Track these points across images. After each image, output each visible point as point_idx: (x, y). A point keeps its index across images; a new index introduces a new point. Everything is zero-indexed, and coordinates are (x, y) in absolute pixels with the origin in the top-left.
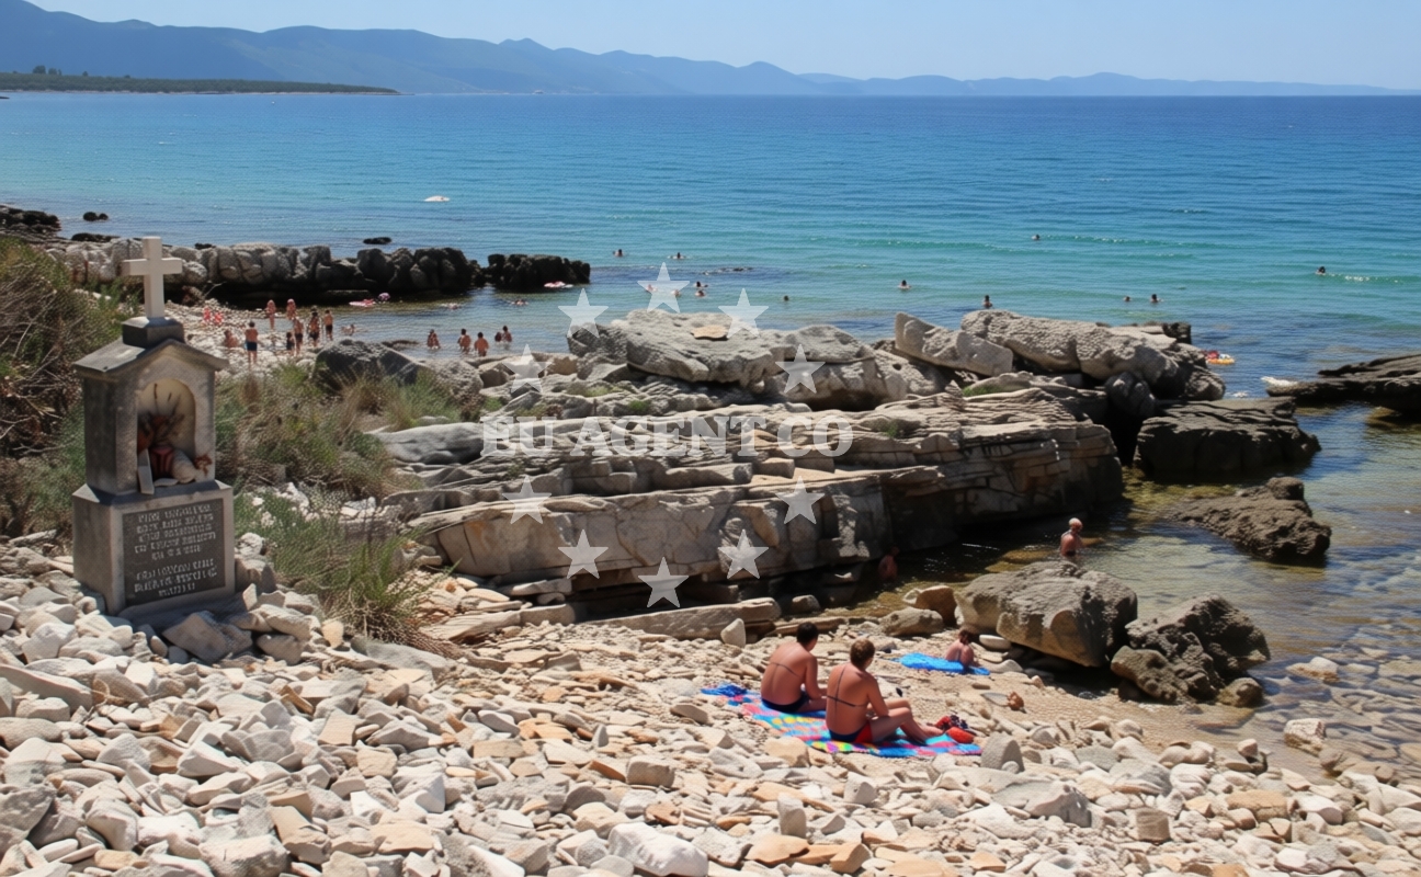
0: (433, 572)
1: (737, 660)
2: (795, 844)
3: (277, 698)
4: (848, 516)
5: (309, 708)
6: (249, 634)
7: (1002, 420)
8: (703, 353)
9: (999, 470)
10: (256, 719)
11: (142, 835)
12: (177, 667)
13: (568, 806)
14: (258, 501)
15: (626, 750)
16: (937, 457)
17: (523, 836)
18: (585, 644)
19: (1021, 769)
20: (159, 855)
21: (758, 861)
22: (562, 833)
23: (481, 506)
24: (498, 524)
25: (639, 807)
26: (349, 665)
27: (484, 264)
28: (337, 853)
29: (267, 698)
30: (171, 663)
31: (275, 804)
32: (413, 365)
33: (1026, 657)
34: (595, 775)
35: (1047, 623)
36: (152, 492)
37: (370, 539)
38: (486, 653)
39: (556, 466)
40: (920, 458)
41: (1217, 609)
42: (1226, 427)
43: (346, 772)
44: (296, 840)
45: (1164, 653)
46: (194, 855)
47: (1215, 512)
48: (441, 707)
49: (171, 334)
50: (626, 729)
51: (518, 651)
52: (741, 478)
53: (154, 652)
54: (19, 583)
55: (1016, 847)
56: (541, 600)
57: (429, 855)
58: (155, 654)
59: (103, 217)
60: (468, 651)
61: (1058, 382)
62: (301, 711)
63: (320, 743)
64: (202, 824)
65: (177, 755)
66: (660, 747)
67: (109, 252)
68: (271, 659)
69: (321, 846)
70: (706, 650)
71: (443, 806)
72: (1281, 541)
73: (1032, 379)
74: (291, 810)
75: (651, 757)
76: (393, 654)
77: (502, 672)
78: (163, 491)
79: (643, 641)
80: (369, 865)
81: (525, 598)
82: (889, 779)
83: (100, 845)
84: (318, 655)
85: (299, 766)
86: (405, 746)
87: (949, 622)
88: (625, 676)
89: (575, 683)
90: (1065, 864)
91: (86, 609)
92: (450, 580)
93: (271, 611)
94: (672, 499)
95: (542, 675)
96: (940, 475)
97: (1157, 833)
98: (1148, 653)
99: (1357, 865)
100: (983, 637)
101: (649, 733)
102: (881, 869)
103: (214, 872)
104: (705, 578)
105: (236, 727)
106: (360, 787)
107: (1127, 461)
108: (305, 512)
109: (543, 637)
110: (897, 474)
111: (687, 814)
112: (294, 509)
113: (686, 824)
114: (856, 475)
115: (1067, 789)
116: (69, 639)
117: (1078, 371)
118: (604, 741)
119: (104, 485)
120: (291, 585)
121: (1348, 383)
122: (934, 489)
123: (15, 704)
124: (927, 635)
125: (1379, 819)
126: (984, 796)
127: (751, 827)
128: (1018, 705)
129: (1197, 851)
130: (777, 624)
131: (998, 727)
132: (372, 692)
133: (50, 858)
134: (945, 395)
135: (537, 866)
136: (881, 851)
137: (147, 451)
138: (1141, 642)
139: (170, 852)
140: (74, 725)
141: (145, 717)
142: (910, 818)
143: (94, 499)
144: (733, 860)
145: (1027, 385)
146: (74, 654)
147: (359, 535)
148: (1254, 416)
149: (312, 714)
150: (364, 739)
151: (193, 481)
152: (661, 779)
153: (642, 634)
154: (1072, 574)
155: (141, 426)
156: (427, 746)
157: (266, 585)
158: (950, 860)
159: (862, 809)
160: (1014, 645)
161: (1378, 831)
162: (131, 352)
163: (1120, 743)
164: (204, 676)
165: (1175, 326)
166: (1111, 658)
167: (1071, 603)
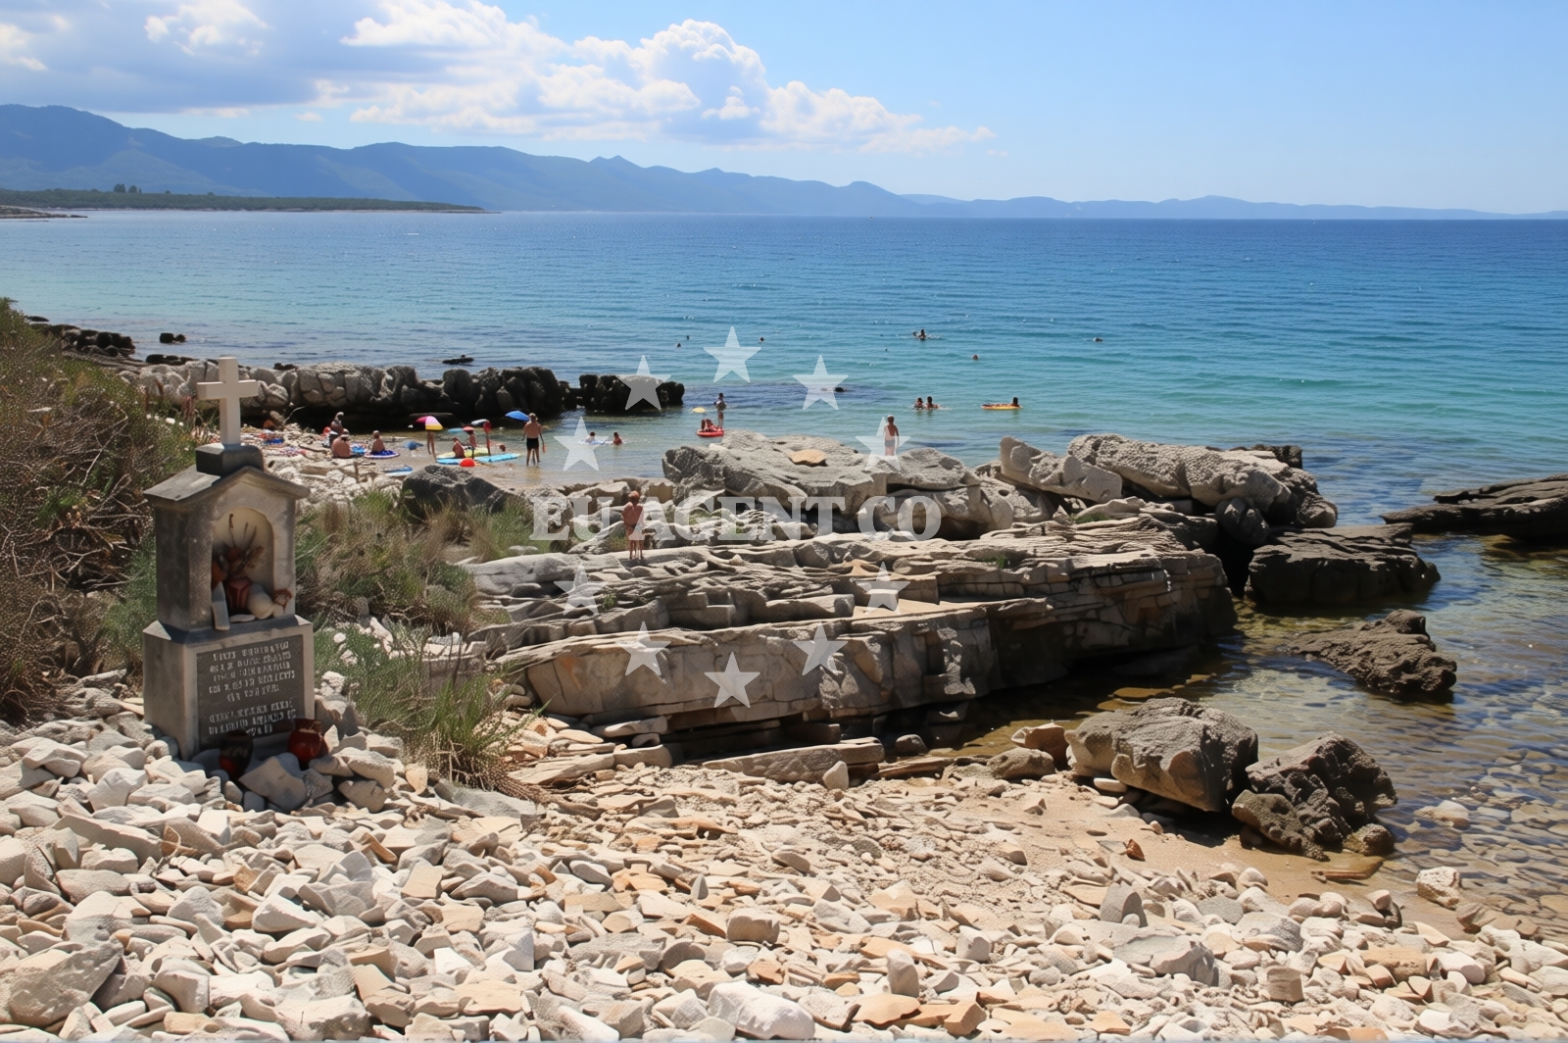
0: (522, 713)
1: (839, 804)
2: (908, 1004)
3: (358, 848)
4: (955, 650)
5: (393, 859)
6: (330, 778)
7: (1112, 550)
8: (803, 479)
9: (1109, 601)
10: (335, 870)
11: (215, 995)
12: (252, 814)
13: (663, 965)
14: (340, 637)
15: (727, 902)
16: (1046, 587)
17: (617, 997)
18: (682, 789)
19: (1143, 923)
20: (232, 1017)
21: (867, 1022)
22: (659, 993)
23: (572, 641)
24: (591, 659)
25: (740, 965)
26: (432, 811)
27: (575, 384)
28: (420, 1014)
29: (347, 848)
30: (246, 810)
31: (356, 962)
32: (502, 492)
33: (1142, 801)
34: (693, 929)
35: (1165, 765)
36: (227, 628)
37: (455, 677)
38: (579, 798)
39: (650, 597)
40: (1028, 590)
41: (1342, 751)
42: (1345, 556)
43: (429, 927)
44: (377, 1002)
45: (1289, 797)
46: (270, 1018)
47: (1334, 645)
48: (530, 857)
49: (251, 461)
50: (725, 879)
51: (610, 796)
52: (843, 610)
53: (227, 798)
54: (84, 726)
55: (1141, 1008)
56: (635, 741)
57: (517, 1017)
58: (231, 801)
59: (181, 339)
60: (559, 797)
61: (1168, 508)
62: (383, 861)
63: (403, 895)
64: (277, 982)
65: (252, 909)
66: (761, 898)
67: (185, 374)
68: (353, 808)
69: (403, 1008)
70: (806, 794)
71: (531, 964)
72: (1405, 677)
73: (1143, 506)
74: (372, 967)
75: (752, 911)
76: (480, 801)
77: (595, 819)
78: (238, 628)
79: (743, 785)
80: (454, 1027)
81: (618, 739)
82: (1002, 934)
83: (171, 1006)
84: (403, 802)
85: (381, 922)
86: (493, 899)
87: (1061, 763)
88: (725, 823)
89: (673, 832)
90: (1193, 1027)
91: (157, 754)
92: (539, 721)
93: (352, 754)
94: (774, 633)
95: (638, 822)
96: (1049, 607)
97: (1289, 993)
98: (1271, 797)
99: (1502, 1029)
100: (1097, 781)
101: (749, 884)
102: (999, 1032)
103: (291, 1037)
104: (805, 717)
105: (314, 879)
106: (444, 943)
107: (1239, 592)
108: (388, 648)
109: (637, 782)
110: (1003, 605)
111: (790, 971)
112: (377, 646)
113: (792, 981)
114: (963, 607)
115: (1192, 944)
116: (140, 785)
117: (1189, 497)
118: (703, 894)
119: (177, 621)
120: (373, 727)
121: (1465, 510)
122: (1043, 622)
123: (80, 855)
124: (1037, 778)
125: (1522, 978)
126: (1107, 953)
127: (859, 985)
128: (1136, 854)
129: (1332, 1012)
130: (880, 765)
131: (1116, 877)
132: (458, 842)
133: (116, 1022)
134: (1054, 523)
135: (633, 1028)
136: (997, 1011)
137: (221, 586)
138: (1263, 786)
139: (243, 1015)
140: (143, 877)
141: (219, 869)
142: (1026, 974)
143: (165, 636)
144: (841, 1022)
145: (1136, 512)
146: (142, 802)
147: (443, 673)
148: (1372, 544)
149: (395, 863)
150: (449, 891)
151: (271, 616)
152: (764, 935)
153: (742, 777)
154: (1189, 713)
155: (215, 558)
156: (517, 899)
157: (348, 728)
158: (1068, 1021)
159: (975, 966)
160: (1130, 788)
161: (1521, 992)
162: (206, 480)
163: (1245, 894)
164: (280, 825)
165: (1287, 449)
166: (1232, 802)
167: (1190, 745)
